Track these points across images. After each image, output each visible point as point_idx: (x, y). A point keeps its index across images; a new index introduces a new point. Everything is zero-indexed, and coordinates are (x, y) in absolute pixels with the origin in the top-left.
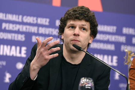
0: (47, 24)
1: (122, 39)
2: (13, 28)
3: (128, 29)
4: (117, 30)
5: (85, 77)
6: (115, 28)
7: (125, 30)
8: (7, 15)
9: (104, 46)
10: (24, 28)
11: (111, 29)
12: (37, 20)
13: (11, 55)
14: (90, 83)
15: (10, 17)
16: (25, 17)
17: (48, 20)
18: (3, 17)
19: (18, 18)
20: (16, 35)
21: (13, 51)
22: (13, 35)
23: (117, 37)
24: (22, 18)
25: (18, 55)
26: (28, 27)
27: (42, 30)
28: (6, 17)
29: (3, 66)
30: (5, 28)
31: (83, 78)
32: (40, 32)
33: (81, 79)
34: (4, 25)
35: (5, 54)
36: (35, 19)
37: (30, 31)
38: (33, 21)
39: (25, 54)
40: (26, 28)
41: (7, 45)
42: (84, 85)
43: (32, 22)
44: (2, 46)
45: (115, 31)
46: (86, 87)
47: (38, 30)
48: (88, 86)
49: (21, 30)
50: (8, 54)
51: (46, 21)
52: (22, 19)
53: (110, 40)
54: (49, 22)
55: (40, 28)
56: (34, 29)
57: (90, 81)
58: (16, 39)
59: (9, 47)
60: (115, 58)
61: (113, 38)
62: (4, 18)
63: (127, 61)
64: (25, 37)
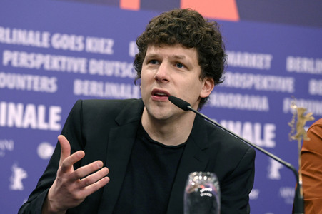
0: (109, 51)
1: (286, 84)
2: (29, 62)
3: (298, 61)
4: (273, 62)
5: (198, 171)
6: (268, 58)
7: (293, 64)
8: (15, 32)
9: (244, 102)
10: (54, 63)
11: (260, 60)
12: (84, 42)
13: (26, 125)
14: (211, 185)
15: (21, 37)
16: (56, 36)
17: (110, 42)
18: (5, 36)
19: (41, 40)
20: (36, 79)
21: (30, 117)
22: (30, 78)
23: (273, 79)
24: (50, 38)
25: (43, 126)
26: (64, 59)
27: (97, 67)
28: (11, 36)
29: (6, 151)
30: (10, 62)
31: (195, 173)
32: (92, 71)
33: (190, 176)
34: (8, 56)
35: (10, 124)
36: (80, 39)
37: (69, 69)
38: (76, 45)
39: (58, 122)
40: (60, 63)
41: (16, 103)
42: (196, 190)
43: (73, 48)
44: (4, 105)
45: (268, 65)
46: (202, 195)
47: (87, 67)
48: (205, 192)
49: (47, 67)
50: (19, 124)
51: (106, 45)
52: (50, 42)
53: (258, 87)
54: (114, 48)
55: (93, 62)
56: (78, 65)
57: (209, 179)
58: (36, 88)
59: (20, 107)
60: (269, 129)
61: (264, 83)
62: (8, 40)
63: (295, 132)
64: (58, 83)
